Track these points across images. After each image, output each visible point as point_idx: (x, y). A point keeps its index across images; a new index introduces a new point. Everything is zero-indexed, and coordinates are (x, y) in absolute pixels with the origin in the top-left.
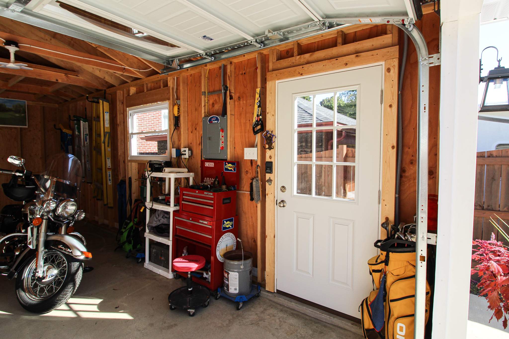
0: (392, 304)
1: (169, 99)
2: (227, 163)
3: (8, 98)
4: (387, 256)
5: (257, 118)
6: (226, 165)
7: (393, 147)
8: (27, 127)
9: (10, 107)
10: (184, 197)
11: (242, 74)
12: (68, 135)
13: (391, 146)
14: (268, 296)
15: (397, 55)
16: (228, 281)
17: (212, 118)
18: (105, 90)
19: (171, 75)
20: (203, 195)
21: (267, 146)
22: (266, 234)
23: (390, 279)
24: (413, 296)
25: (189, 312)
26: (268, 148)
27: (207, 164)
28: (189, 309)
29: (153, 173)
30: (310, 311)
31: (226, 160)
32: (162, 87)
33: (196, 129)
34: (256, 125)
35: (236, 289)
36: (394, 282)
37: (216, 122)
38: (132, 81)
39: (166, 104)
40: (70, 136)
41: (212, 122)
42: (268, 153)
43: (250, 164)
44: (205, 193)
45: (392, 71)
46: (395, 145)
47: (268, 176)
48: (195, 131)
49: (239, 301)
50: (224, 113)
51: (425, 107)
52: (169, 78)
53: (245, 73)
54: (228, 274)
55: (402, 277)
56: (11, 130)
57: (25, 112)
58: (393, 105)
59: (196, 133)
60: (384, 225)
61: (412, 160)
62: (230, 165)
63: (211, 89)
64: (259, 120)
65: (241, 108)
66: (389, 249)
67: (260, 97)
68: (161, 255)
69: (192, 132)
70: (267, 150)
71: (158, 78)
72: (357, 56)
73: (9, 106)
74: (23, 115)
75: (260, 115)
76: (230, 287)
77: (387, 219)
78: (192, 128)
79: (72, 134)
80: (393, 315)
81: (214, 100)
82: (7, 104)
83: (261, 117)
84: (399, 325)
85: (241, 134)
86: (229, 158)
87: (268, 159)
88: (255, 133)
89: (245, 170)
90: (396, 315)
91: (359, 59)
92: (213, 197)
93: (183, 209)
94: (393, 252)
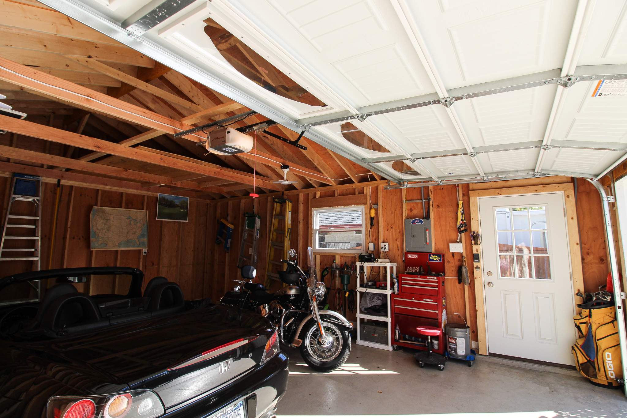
0: (598, 342)
1: (365, 204)
2: (432, 254)
3: (177, 195)
4: (590, 312)
5: (461, 222)
6: (430, 256)
7: (577, 244)
8: (187, 221)
9: (177, 204)
10: (403, 281)
11: (440, 189)
12: (231, 229)
13: (576, 243)
14: (483, 358)
15: (573, 188)
16: (456, 346)
17: (416, 220)
18: (283, 192)
19: (367, 186)
20: (427, 280)
21: (473, 242)
22: (477, 309)
23: (594, 327)
24: (617, 333)
25: (440, 367)
26: (474, 244)
27: (410, 256)
28: (440, 364)
29: (365, 263)
30: (524, 364)
31: (431, 253)
32: (357, 193)
33: (392, 228)
34: (461, 226)
35: (463, 352)
36: (597, 328)
37: (419, 223)
38: (319, 187)
39: (362, 207)
40: (232, 230)
41: (415, 224)
42: (475, 247)
43: (451, 256)
44: (428, 277)
45: (570, 197)
46: (578, 242)
47: (475, 264)
48: (391, 229)
49: (469, 360)
50: (428, 217)
51: (609, 223)
52: (365, 188)
53: (443, 189)
54: (456, 339)
55: (603, 324)
56: (175, 224)
57: (187, 208)
58: (574, 218)
59: (392, 231)
60: (578, 294)
61: (588, 252)
62: (435, 256)
63: (410, 198)
64: (463, 223)
65: (441, 214)
66: (591, 307)
67: (463, 207)
68: (375, 333)
69: (387, 230)
70: (474, 246)
71: (353, 186)
72: (544, 186)
73: (177, 202)
74: (185, 210)
75: (464, 220)
76: (458, 350)
77: (579, 290)
78: (388, 227)
79: (233, 229)
80: (601, 349)
81: (412, 206)
82: (176, 201)
83: (465, 221)
84: (607, 354)
85: (441, 233)
86: (433, 251)
87: (474, 252)
88: (461, 232)
89: (447, 261)
90: (603, 349)
91: (544, 188)
92: (437, 280)
93: (402, 292)
94: (594, 309)
